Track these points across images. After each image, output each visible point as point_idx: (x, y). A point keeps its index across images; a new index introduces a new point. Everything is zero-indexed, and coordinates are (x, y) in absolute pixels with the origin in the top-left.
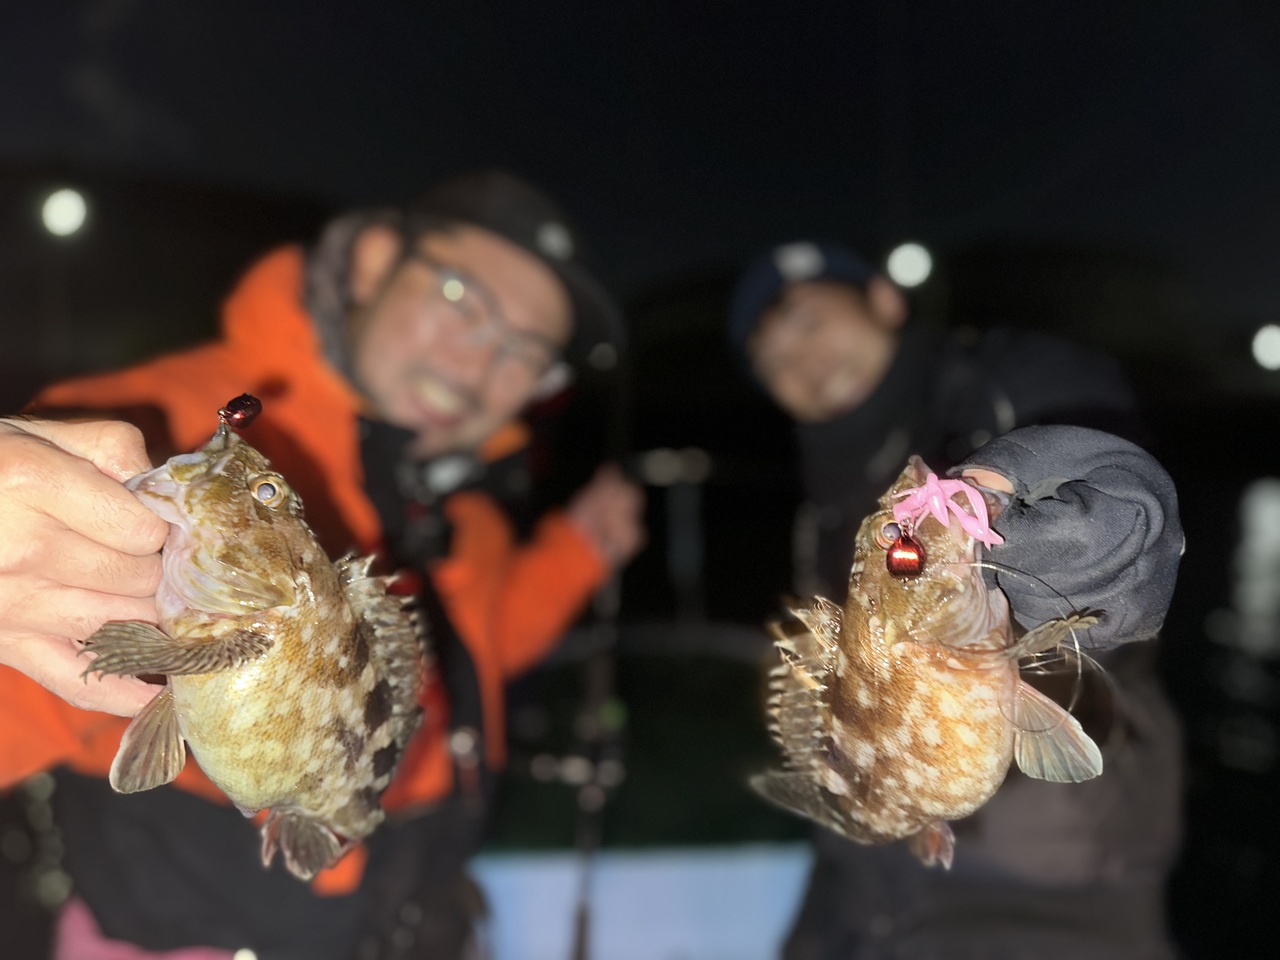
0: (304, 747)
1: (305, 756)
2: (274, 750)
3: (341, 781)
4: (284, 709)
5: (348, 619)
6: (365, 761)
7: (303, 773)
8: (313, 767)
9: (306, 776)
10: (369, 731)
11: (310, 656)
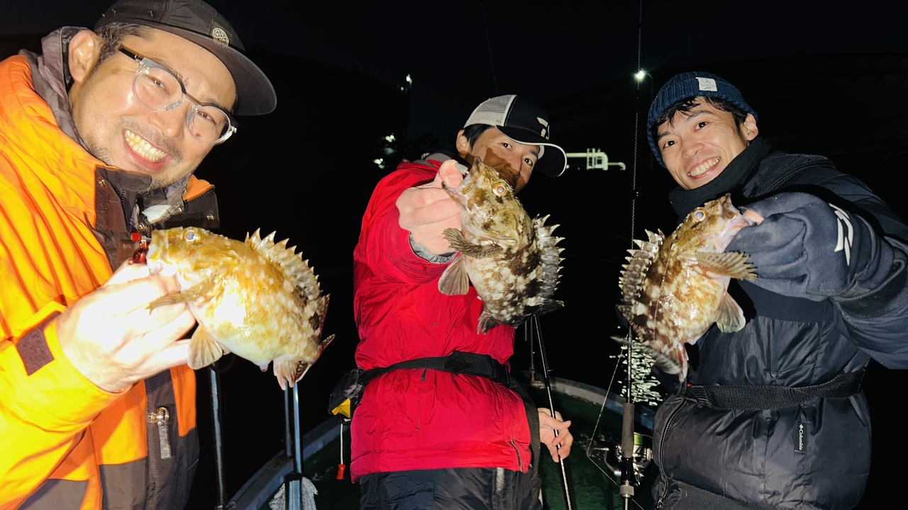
0: (273, 324)
1: (277, 328)
2: (261, 329)
3: (300, 336)
4: (255, 309)
5: (264, 262)
6: (306, 324)
7: (279, 337)
8: (283, 333)
9: (281, 338)
10: (301, 310)
11: (254, 283)
